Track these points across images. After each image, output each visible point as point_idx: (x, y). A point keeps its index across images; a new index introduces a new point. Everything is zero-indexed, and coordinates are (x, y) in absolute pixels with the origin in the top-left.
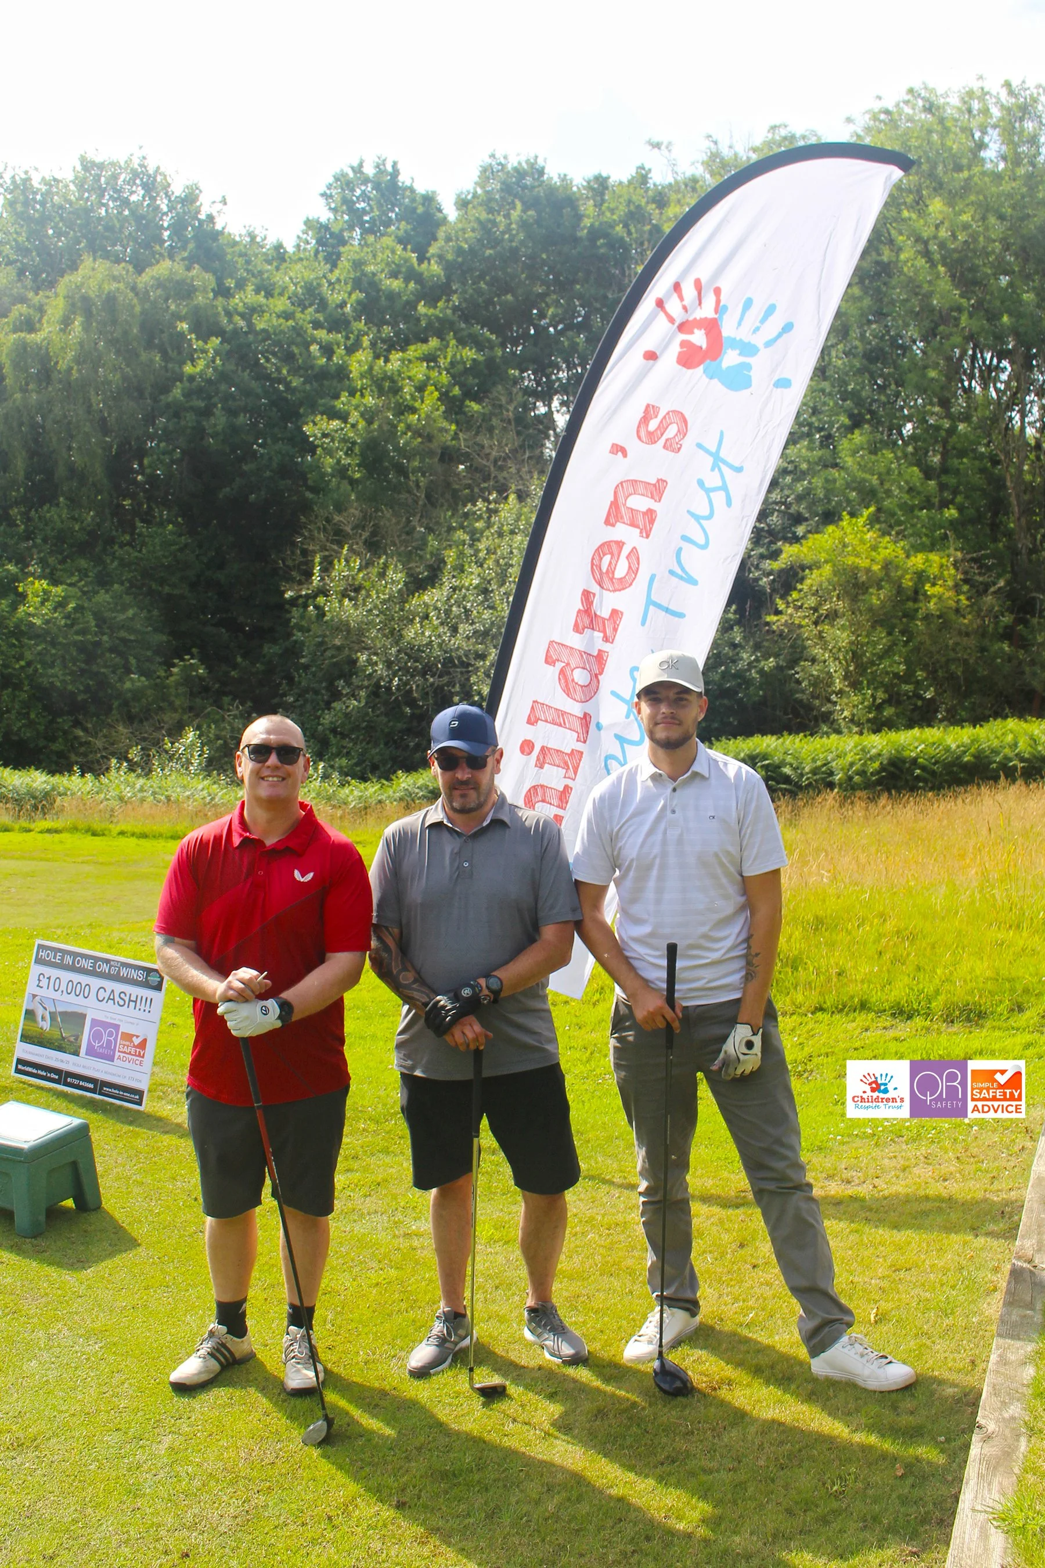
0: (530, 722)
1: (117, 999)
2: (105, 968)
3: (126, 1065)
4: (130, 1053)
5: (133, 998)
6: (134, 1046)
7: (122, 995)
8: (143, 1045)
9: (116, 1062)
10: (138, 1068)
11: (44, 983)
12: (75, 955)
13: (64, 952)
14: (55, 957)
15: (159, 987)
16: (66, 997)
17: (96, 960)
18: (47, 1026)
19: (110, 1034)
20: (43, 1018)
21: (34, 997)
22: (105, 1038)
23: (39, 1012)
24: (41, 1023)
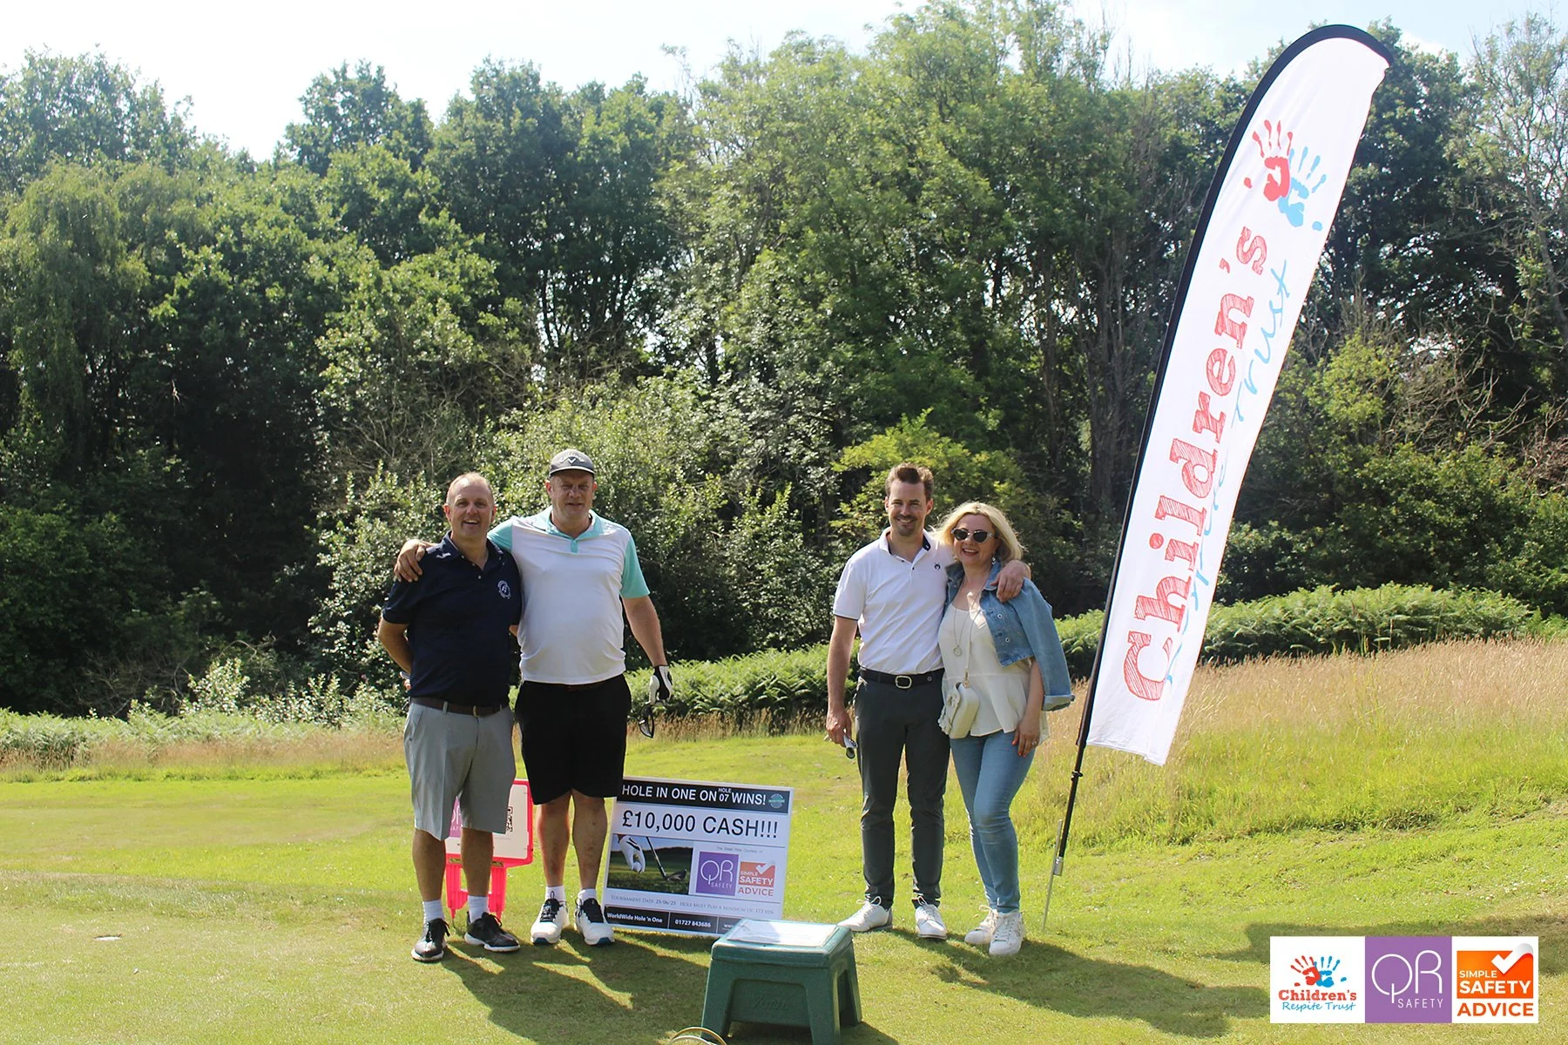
0: (1158, 516)
1: (731, 826)
2: (712, 796)
3: (751, 896)
4: (755, 884)
5: (752, 824)
6: (759, 875)
7: (738, 823)
8: (770, 872)
9: (738, 895)
10: (767, 898)
11: (633, 820)
12: (670, 786)
13: (655, 785)
14: (644, 792)
15: (784, 809)
16: (663, 833)
17: (699, 788)
18: (641, 866)
19: (727, 866)
20: (635, 859)
21: (621, 836)
22: (720, 871)
23: (630, 852)
24: (633, 865)
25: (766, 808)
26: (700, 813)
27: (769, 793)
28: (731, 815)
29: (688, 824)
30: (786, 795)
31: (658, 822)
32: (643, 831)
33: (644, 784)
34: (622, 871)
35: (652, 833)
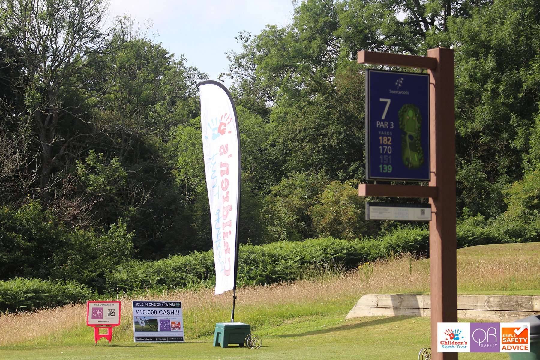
1: (167, 313)
2: (160, 305)
3: (175, 330)
4: (175, 327)
6: (176, 325)
7: (168, 311)
8: (179, 324)
10: (179, 331)
11: (139, 313)
12: (148, 303)
13: (144, 303)
14: (141, 304)
15: (180, 307)
16: (148, 315)
17: (156, 303)
18: (144, 325)
19: (167, 323)
20: (142, 323)
21: (137, 317)
22: (166, 325)
23: (140, 321)
24: (142, 325)
25: (175, 307)
26: (158, 309)
27: (175, 303)
28: (166, 309)
29: (155, 313)
30: (180, 303)
31: (147, 312)
32: (143, 315)
33: (141, 302)
34: (138, 327)
35: (145, 316)
